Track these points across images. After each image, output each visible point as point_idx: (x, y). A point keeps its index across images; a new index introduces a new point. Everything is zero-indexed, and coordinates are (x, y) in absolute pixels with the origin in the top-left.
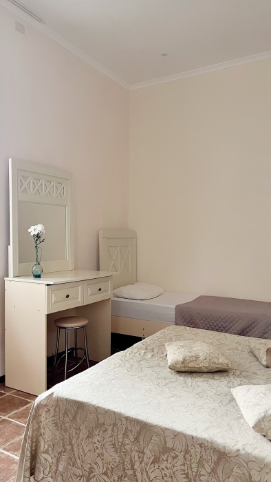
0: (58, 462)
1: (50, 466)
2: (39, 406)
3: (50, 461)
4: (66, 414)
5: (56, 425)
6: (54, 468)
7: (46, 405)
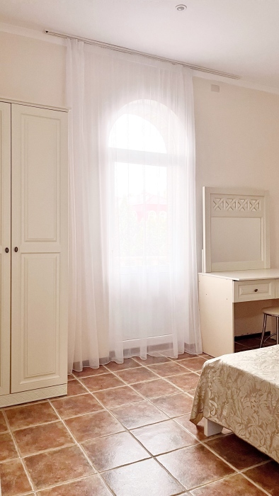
0: (222, 408)
1: (216, 411)
2: (208, 367)
3: (216, 407)
4: (229, 376)
5: (221, 383)
6: (219, 412)
7: (213, 367)
